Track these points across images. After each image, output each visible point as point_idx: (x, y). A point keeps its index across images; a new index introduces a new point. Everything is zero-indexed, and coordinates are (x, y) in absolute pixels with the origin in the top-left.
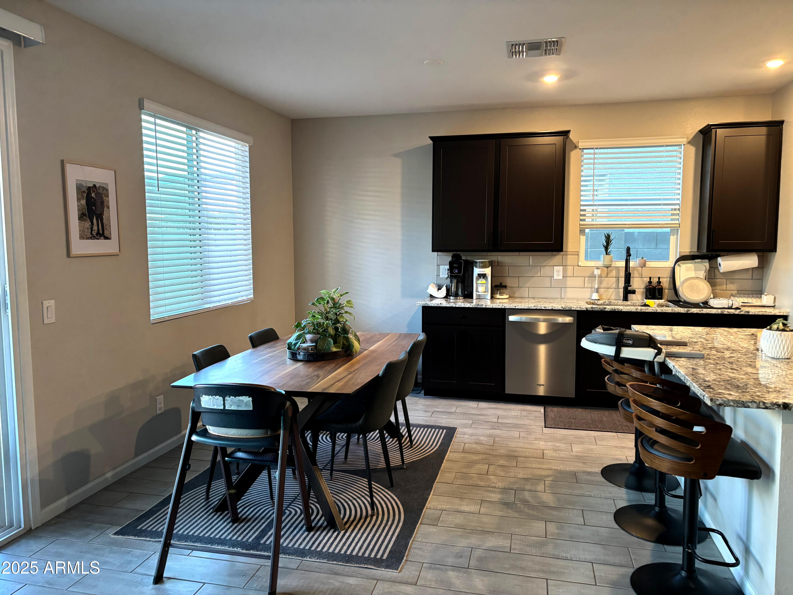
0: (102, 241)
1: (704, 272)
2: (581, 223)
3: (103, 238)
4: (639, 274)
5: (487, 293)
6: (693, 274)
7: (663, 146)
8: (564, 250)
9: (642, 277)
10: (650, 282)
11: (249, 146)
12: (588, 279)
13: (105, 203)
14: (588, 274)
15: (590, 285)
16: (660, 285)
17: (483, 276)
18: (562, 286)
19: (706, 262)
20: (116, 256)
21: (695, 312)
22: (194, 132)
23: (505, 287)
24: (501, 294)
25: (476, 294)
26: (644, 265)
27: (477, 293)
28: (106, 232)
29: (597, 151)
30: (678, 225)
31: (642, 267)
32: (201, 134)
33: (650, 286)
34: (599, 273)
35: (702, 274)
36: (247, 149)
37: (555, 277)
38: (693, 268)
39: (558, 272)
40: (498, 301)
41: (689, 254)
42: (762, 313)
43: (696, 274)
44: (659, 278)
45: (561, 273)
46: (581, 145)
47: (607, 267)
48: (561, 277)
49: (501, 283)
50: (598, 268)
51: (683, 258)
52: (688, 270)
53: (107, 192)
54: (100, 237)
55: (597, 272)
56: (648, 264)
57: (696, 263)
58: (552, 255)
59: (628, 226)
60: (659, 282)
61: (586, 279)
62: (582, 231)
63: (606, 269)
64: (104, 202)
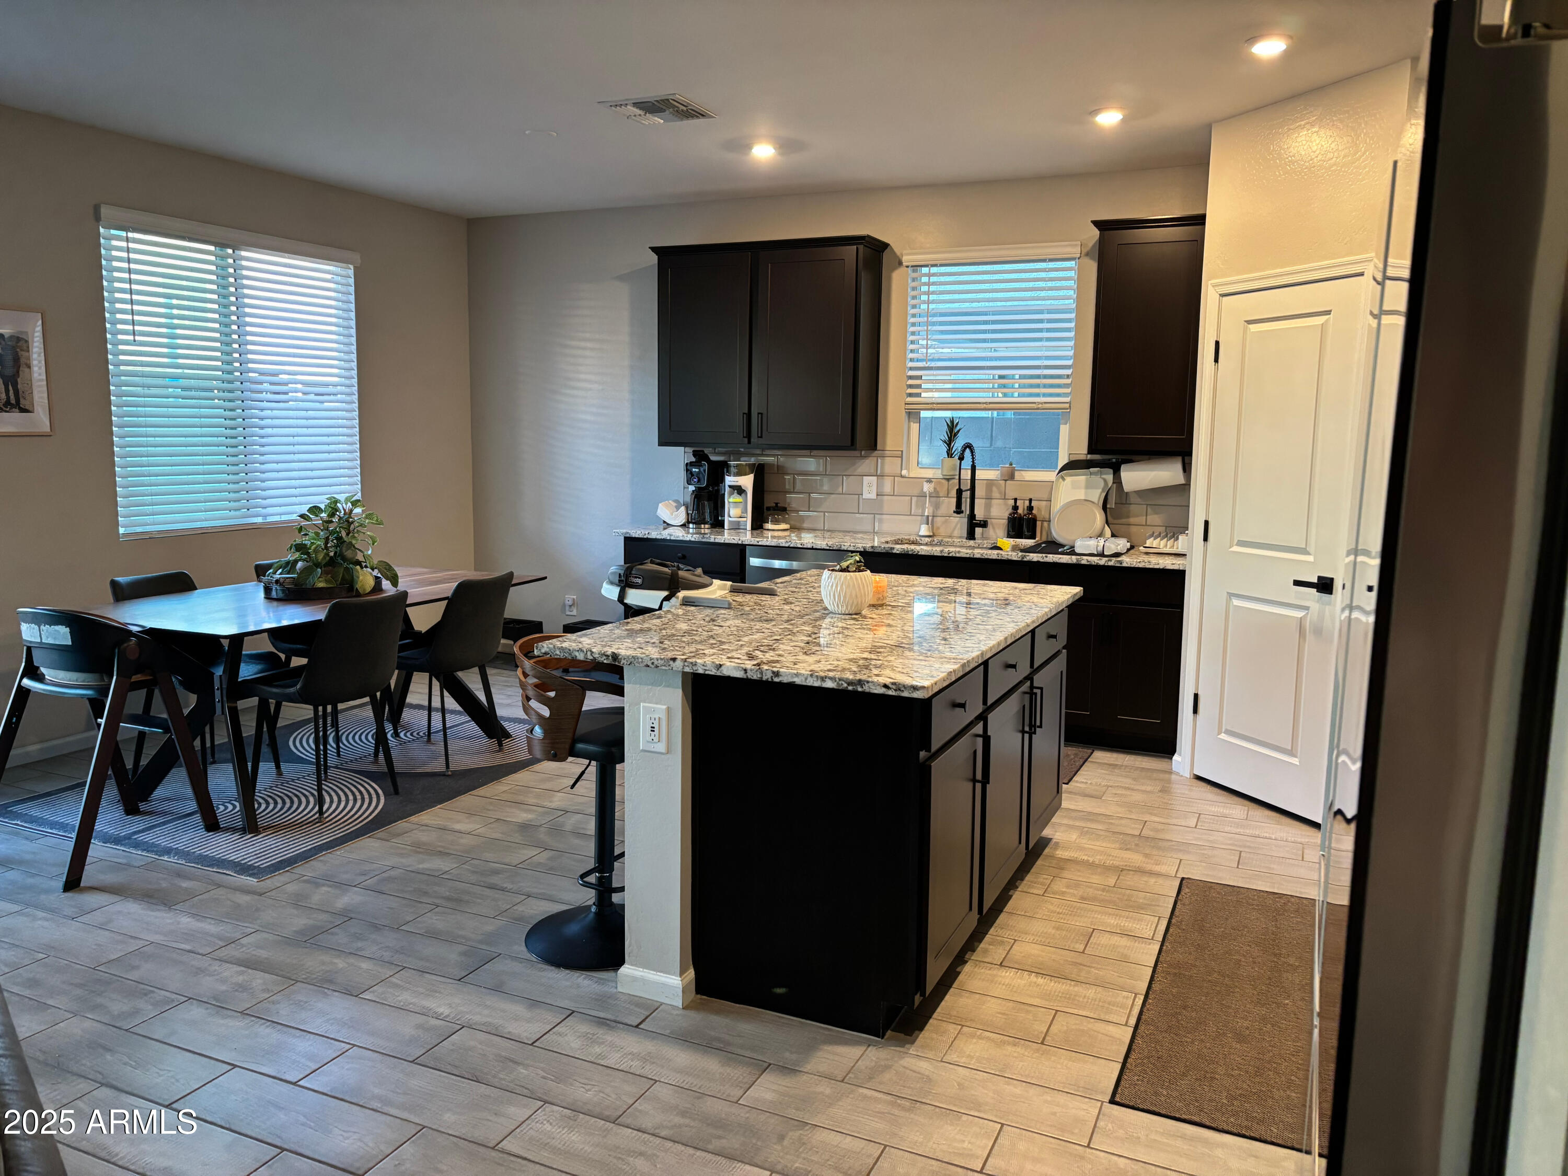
0: (16, 416)
1: (1100, 490)
2: (909, 399)
3: (17, 410)
4: (1000, 493)
5: (745, 519)
6: (1081, 495)
7: (1044, 261)
8: (878, 447)
9: (1005, 499)
10: (1015, 508)
11: (354, 267)
12: (917, 501)
13: (22, 360)
14: (916, 492)
15: (920, 511)
16: (1031, 513)
17: (740, 490)
18: (876, 509)
19: (1110, 474)
20: (48, 438)
21: (1035, 559)
22: (230, 251)
23: (784, 510)
24: (776, 522)
25: (729, 521)
26: (1011, 476)
27: (730, 519)
28: (22, 401)
29: (934, 270)
30: (1067, 405)
31: (1006, 480)
32: (244, 253)
33: (1014, 514)
34: (932, 490)
35: (1097, 495)
36: (351, 272)
37: (866, 495)
38: (1083, 484)
39: (869, 488)
40: (770, 534)
41: (1084, 458)
42: (1143, 564)
43: (1086, 494)
44: (1030, 500)
45: (875, 488)
46: (906, 260)
47: (948, 480)
48: (873, 496)
49: (777, 504)
50: (929, 481)
51: (1073, 465)
52: (1075, 486)
53: (25, 345)
54: (10, 409)
55: (927, 488)
56: (1017, 475)
57: (1091, 474)
58: (861, 456)
59: (985, 405)
60: (1030, 508)
61: (914, 499)
62: (912, 415)
63: (945, 482)
64: (19, 359)
